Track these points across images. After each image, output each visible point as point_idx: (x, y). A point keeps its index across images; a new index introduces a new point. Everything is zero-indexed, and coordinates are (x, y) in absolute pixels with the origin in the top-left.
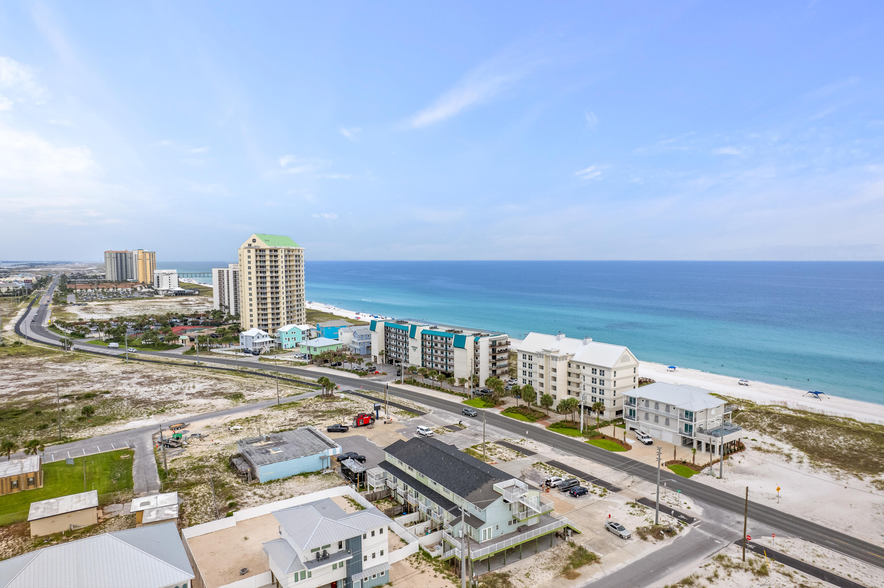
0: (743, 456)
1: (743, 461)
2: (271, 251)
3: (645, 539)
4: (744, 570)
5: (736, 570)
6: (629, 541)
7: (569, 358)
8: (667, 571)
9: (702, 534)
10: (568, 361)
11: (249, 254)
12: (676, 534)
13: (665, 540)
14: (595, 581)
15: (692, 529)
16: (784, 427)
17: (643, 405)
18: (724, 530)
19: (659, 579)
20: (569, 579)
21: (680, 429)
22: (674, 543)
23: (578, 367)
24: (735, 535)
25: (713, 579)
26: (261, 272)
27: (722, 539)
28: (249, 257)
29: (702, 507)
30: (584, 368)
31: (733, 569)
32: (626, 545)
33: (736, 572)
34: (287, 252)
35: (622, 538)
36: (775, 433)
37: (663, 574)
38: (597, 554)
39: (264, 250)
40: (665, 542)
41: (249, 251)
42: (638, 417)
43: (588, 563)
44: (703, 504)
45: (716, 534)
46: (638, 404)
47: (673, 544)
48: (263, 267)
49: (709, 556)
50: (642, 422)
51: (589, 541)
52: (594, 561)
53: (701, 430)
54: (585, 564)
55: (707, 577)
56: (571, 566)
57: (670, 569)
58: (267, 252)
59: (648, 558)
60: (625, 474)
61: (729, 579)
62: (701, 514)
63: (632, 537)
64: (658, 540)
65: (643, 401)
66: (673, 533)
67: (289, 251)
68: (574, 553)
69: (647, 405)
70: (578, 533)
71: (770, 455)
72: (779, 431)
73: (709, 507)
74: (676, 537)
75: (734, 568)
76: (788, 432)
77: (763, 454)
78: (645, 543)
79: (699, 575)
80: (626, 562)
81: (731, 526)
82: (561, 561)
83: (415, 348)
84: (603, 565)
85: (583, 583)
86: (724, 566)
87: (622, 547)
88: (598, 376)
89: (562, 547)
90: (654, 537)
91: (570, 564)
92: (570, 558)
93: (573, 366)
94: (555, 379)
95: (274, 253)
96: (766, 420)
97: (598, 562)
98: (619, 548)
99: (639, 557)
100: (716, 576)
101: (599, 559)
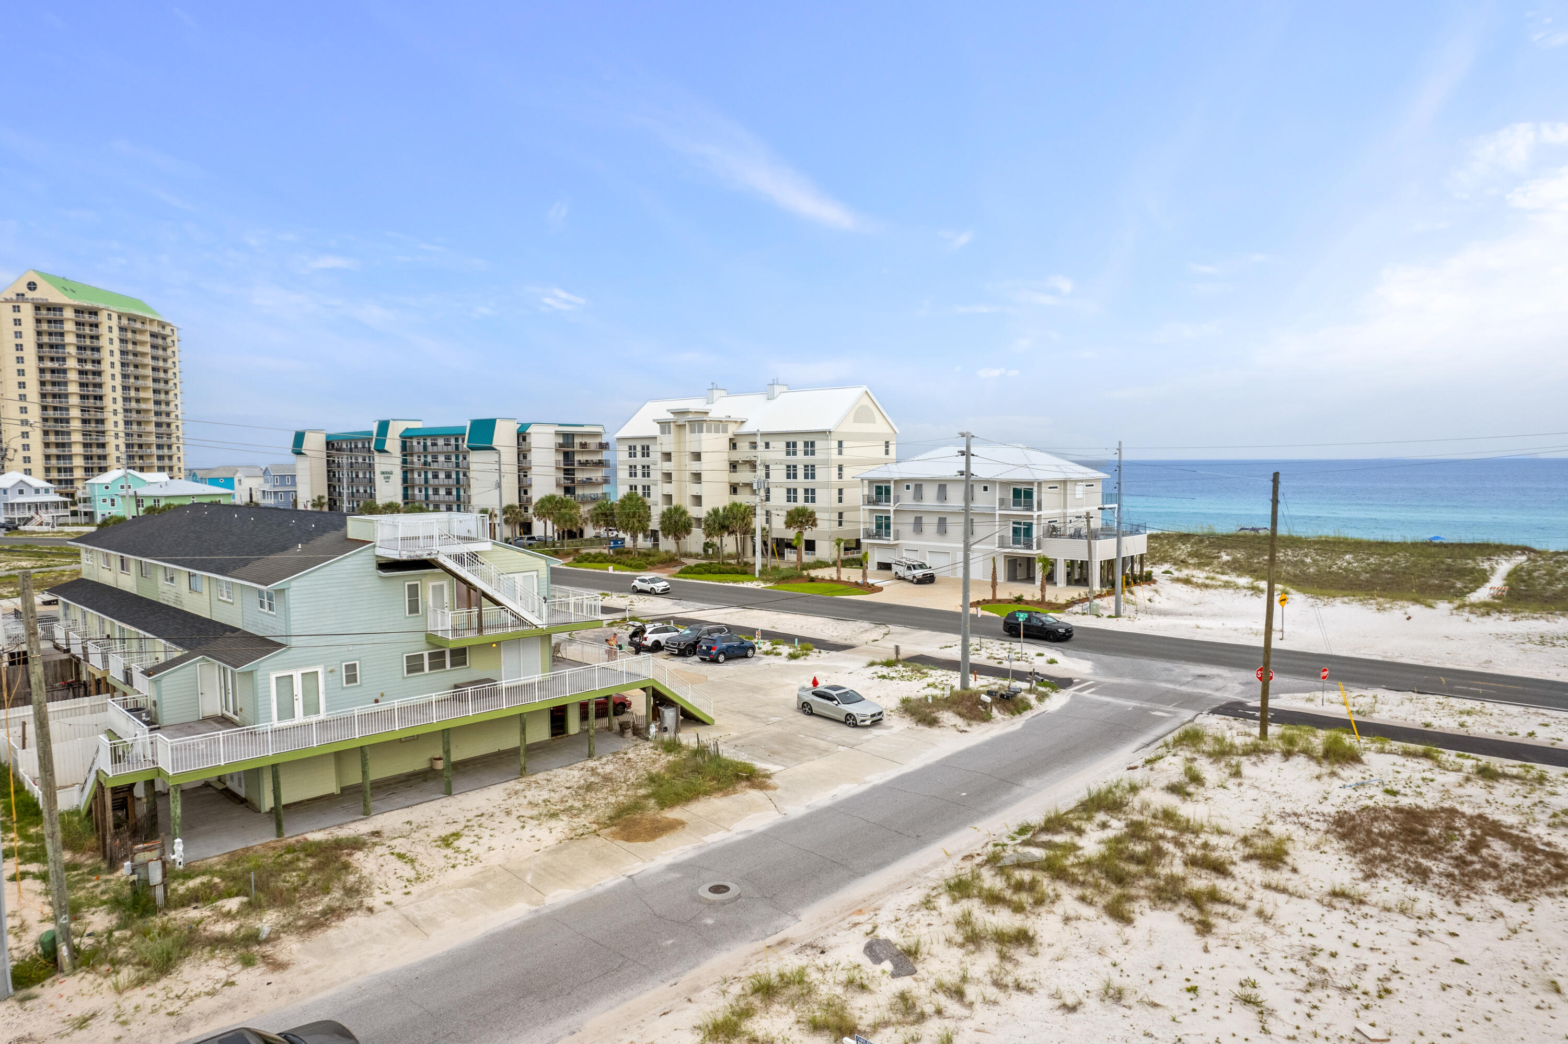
0: (1156, 591)
1: (1157, 598)
2: (78, 311)
3: (932, 722)
4: (1278, 755)
5: (1254, 759)
6: (875, 732)
7: (732, 429)
8: (1018, 790)
9: (1108, 704)
10: (730, 435)
11: (17, 316)
12: (1027, 707)
13: (998, 722)
14: (740, 837)
15: (1073, 697)
16: (1223, 554)
17: (907, 498)
18: (1168, 691)
19: (992, 811)
20: (628, 839)
21: (1002, 538)
22: (1025, 727)
23: (754, 445)
24: (1201, 697)
25: (1191, 789)
26: (52, 359)
27: (1170, 708)
28: (17, 322)
29: (1088, 660)
30: (767, 445)
31: (1243, 759)
32: (868, 741)
33: (1255, 764)
34: (124, 322)
35: (855, 726)
36: (1207, 565)
37: (1005, 798)
38: (759, 765)
39: (59, 308)
40: (997, 726)
41: (17, 309)
42: (897, 533)
43: (719, 790)
44: (1088, 655)
45: (1149, 700)
46: (897, 499)
47: (1022, 728)
48: (57, 346)
49: (1148, 745)
50: (909, 540)
51: (738, 738)
52: (744, 784)
53: (1053, 532)
54: (707, 793)
55: (1165, 783)
56: (652, 802)
57: (1028, 783)
58: (69, 314)
59: (945, 764)
60: (866, 625)
61: (1240, 785)
62: (1089, 671)
63: (885, 721)
64: (974, 723)
65: (908, 487)
66: (1021, 705)
67: (132, 318)
68: (671, 768)
69: (918, 496)
70: (704, 723)
71: (1212, 591)
72: (1216, 562)
73: (1106, 658)
74: (1028, 715)
75: (1246, 753)
76: (1235, 561)
77: (1197, 591)
78: (934, 731)
79: (1139, 784)
80: (868, 778)
81: (1183, 684)
82: (614, 791)
83: (387, 475)
84: (778, 791)
85: (688, 847)
86: (1210, 755)
87: (852, 747)
88: (800, 458)
89: (631, 755)
90: (960, 715)
91: (646, 797)
92: (652, 779)
93: (743, 446)
94: (697, 477)
95: (86, 318)
96: (1183, 547)
97: (762, 787)
98: (840, 748)
99: (914, 764)
100: (1196, 779)
101: (768, 776)
